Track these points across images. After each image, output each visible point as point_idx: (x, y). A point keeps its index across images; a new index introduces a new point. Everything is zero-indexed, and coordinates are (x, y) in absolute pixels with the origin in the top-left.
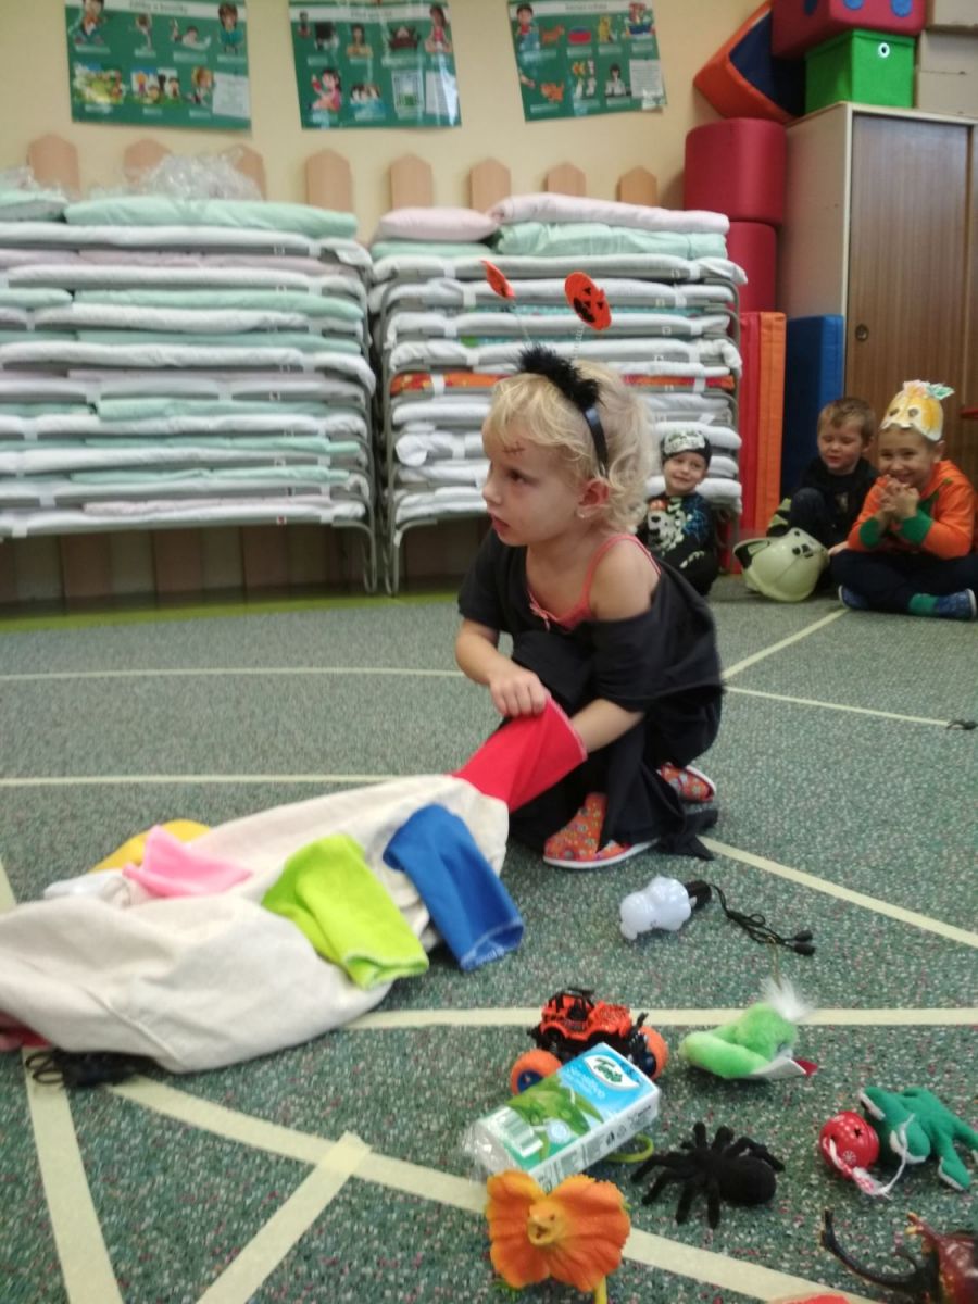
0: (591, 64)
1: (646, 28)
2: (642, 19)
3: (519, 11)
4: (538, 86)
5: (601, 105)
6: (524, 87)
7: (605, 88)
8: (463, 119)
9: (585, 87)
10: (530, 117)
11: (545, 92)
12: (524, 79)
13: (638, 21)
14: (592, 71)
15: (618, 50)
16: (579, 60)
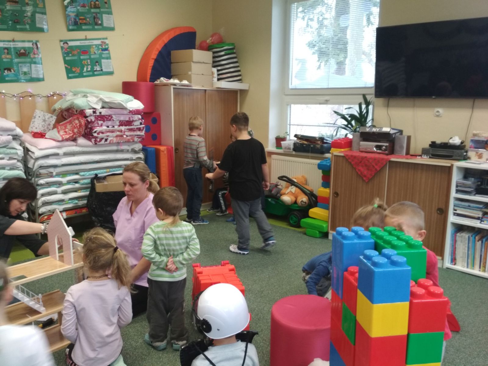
0: (89, 61)
1: (106, 49)
2: (105, 47)
3: (64, 44)
4: (71, 68)
5: (93, 73)
6: (66, 68)
7: (94, 69)
8: (45, 79)
9: (87, 68)
10: (69, 78)
11: (74, 70)
12: (67, 66)
13: (104, 47)
14: (89, 63)
15: (97, 56)
16: (84, 59)
